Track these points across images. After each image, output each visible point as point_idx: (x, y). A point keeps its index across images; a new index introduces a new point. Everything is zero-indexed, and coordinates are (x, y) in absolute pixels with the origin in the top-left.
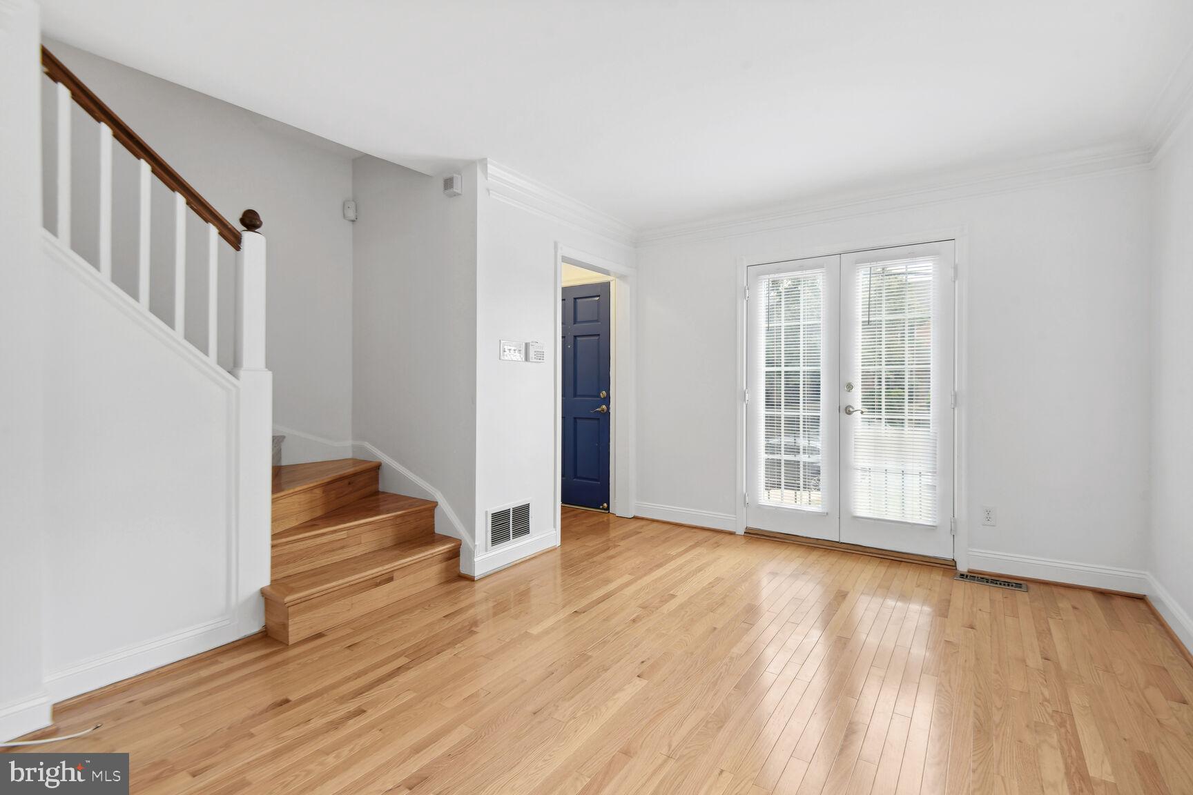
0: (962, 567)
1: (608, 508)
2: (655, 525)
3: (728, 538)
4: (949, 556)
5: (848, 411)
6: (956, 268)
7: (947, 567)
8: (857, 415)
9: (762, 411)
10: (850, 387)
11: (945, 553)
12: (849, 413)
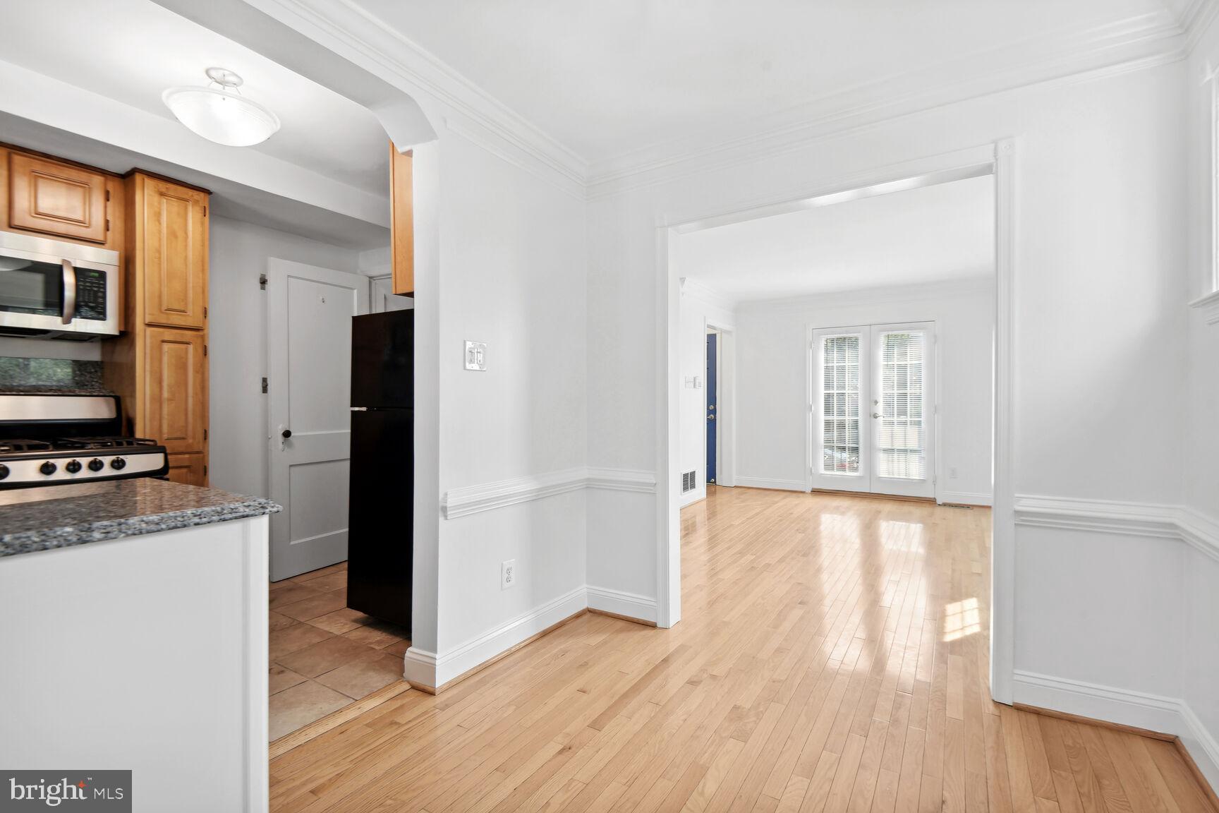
0: (939, 501)
1: (715, 482)
2: (751, 490)
3: (801, 495)
4: (932, 496)
5: (875, 416)
6: (935, 336)
7: (931, 502)
8: (880, 420)
9: (822, 417)
10: (876, 402)
11: (930, 495)
12: (876, 417)
